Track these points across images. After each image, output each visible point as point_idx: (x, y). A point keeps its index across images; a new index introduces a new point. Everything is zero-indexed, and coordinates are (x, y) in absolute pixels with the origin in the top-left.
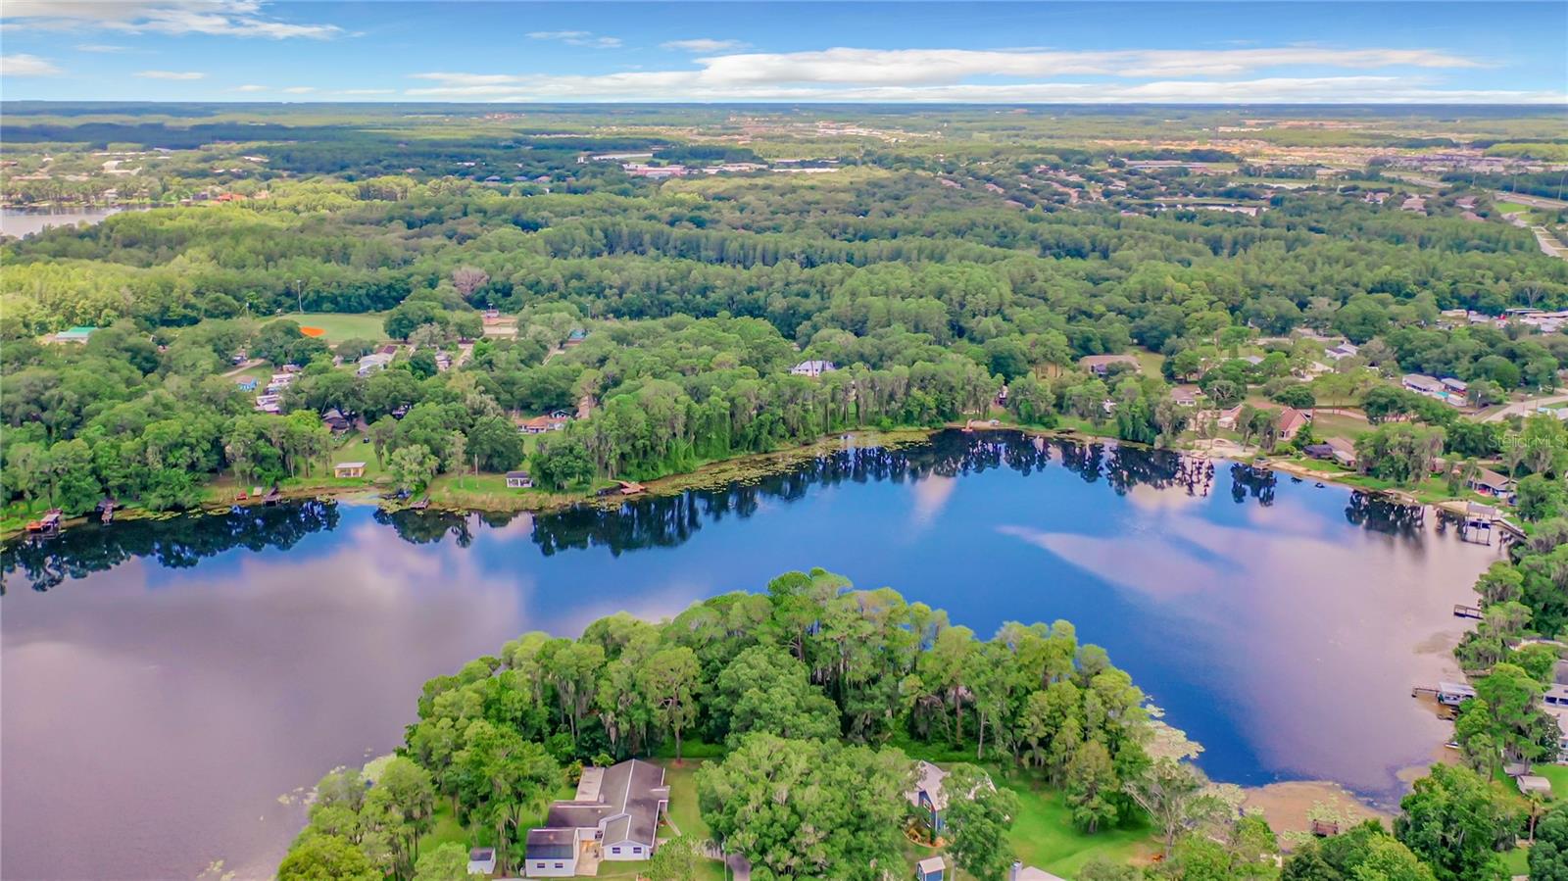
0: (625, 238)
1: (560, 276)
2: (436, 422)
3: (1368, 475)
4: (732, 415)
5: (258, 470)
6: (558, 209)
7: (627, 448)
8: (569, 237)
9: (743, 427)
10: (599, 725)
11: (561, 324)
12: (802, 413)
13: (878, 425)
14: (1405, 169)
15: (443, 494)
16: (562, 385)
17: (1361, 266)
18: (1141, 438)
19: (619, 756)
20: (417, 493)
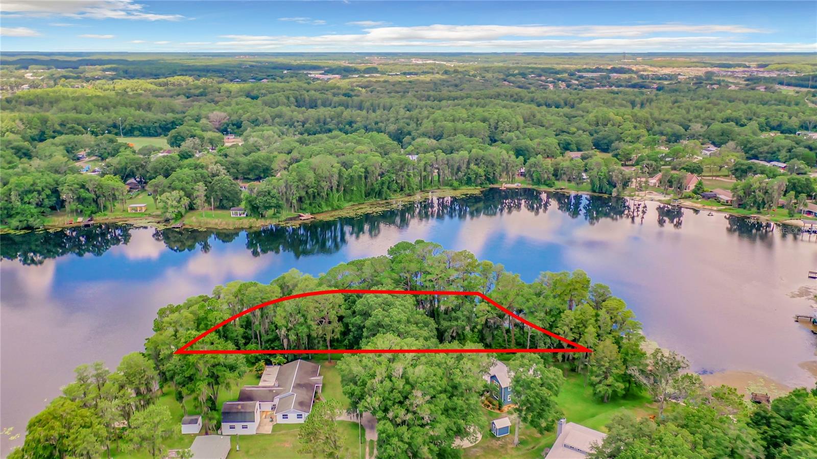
0: (307, 101)
1: (269, 116)
2: (190, 179)
3: (739, 208)
4: (366, 178)
5: (81, 207)
6: (270, 90)
7: (303, 194)
8: (275, 100)
9: (372, 184)
10: (277, 338)
11: (269, 137)
12: (407, 177)
13: (451, 186)
14: (724, 76)
15: (192, 221)
16: (267, 164)
17: (715, 110)
18: (604, 190)
19: (290, 358)
20: (176, 219)
